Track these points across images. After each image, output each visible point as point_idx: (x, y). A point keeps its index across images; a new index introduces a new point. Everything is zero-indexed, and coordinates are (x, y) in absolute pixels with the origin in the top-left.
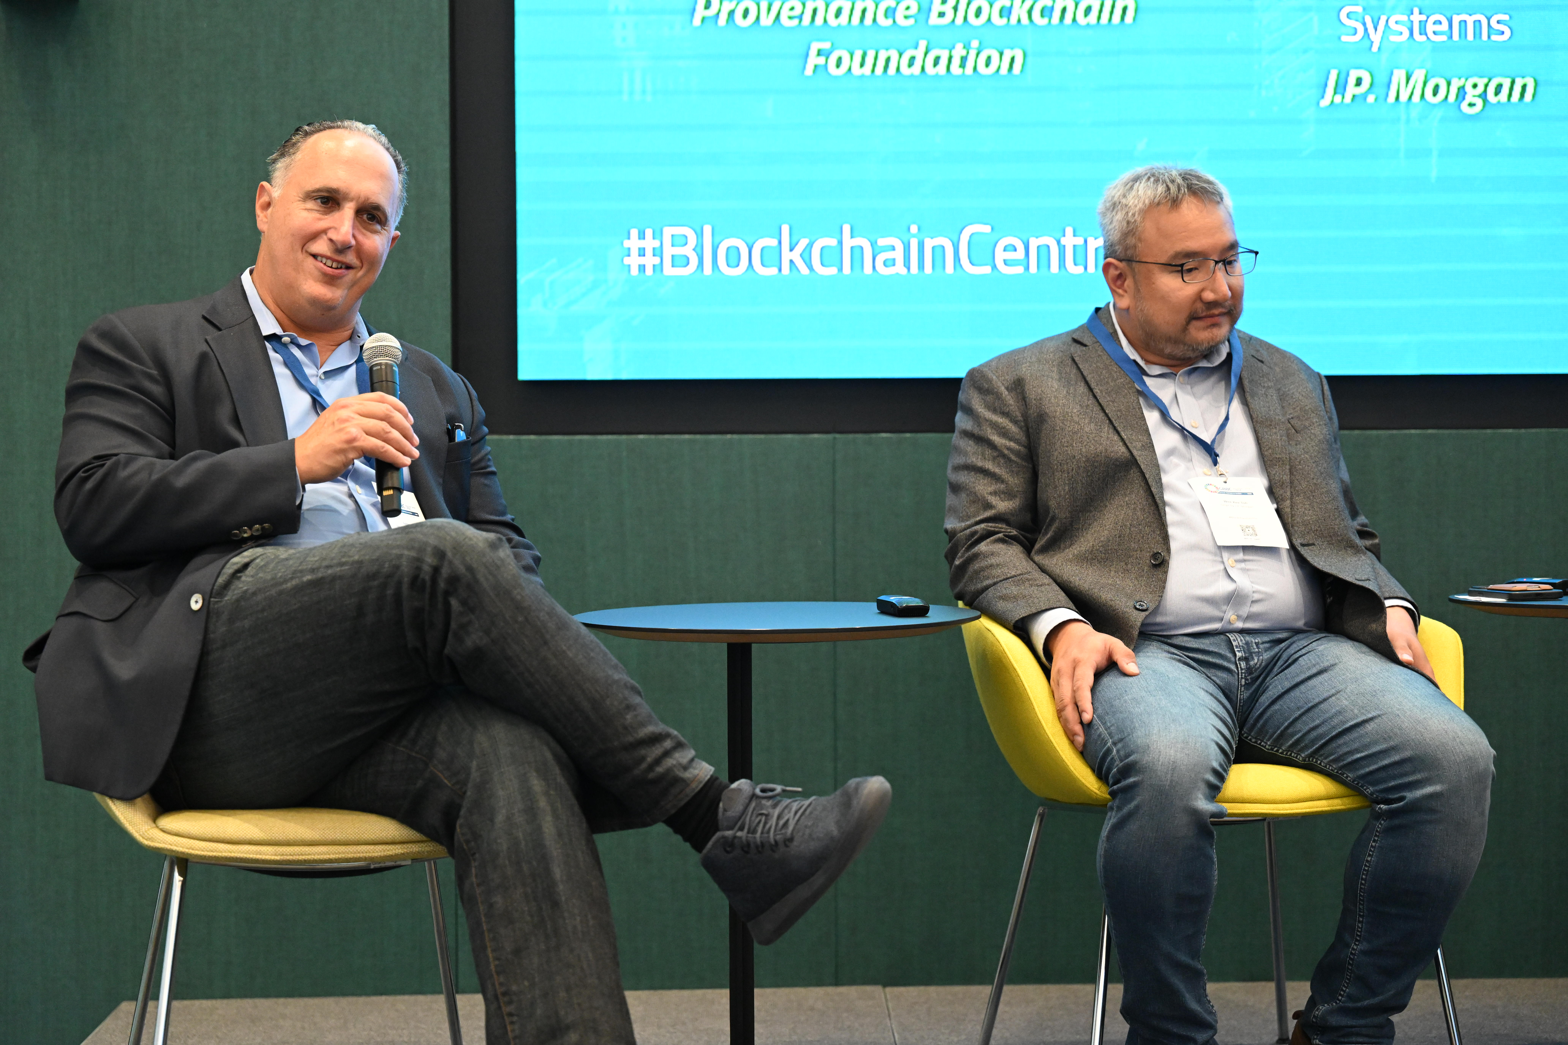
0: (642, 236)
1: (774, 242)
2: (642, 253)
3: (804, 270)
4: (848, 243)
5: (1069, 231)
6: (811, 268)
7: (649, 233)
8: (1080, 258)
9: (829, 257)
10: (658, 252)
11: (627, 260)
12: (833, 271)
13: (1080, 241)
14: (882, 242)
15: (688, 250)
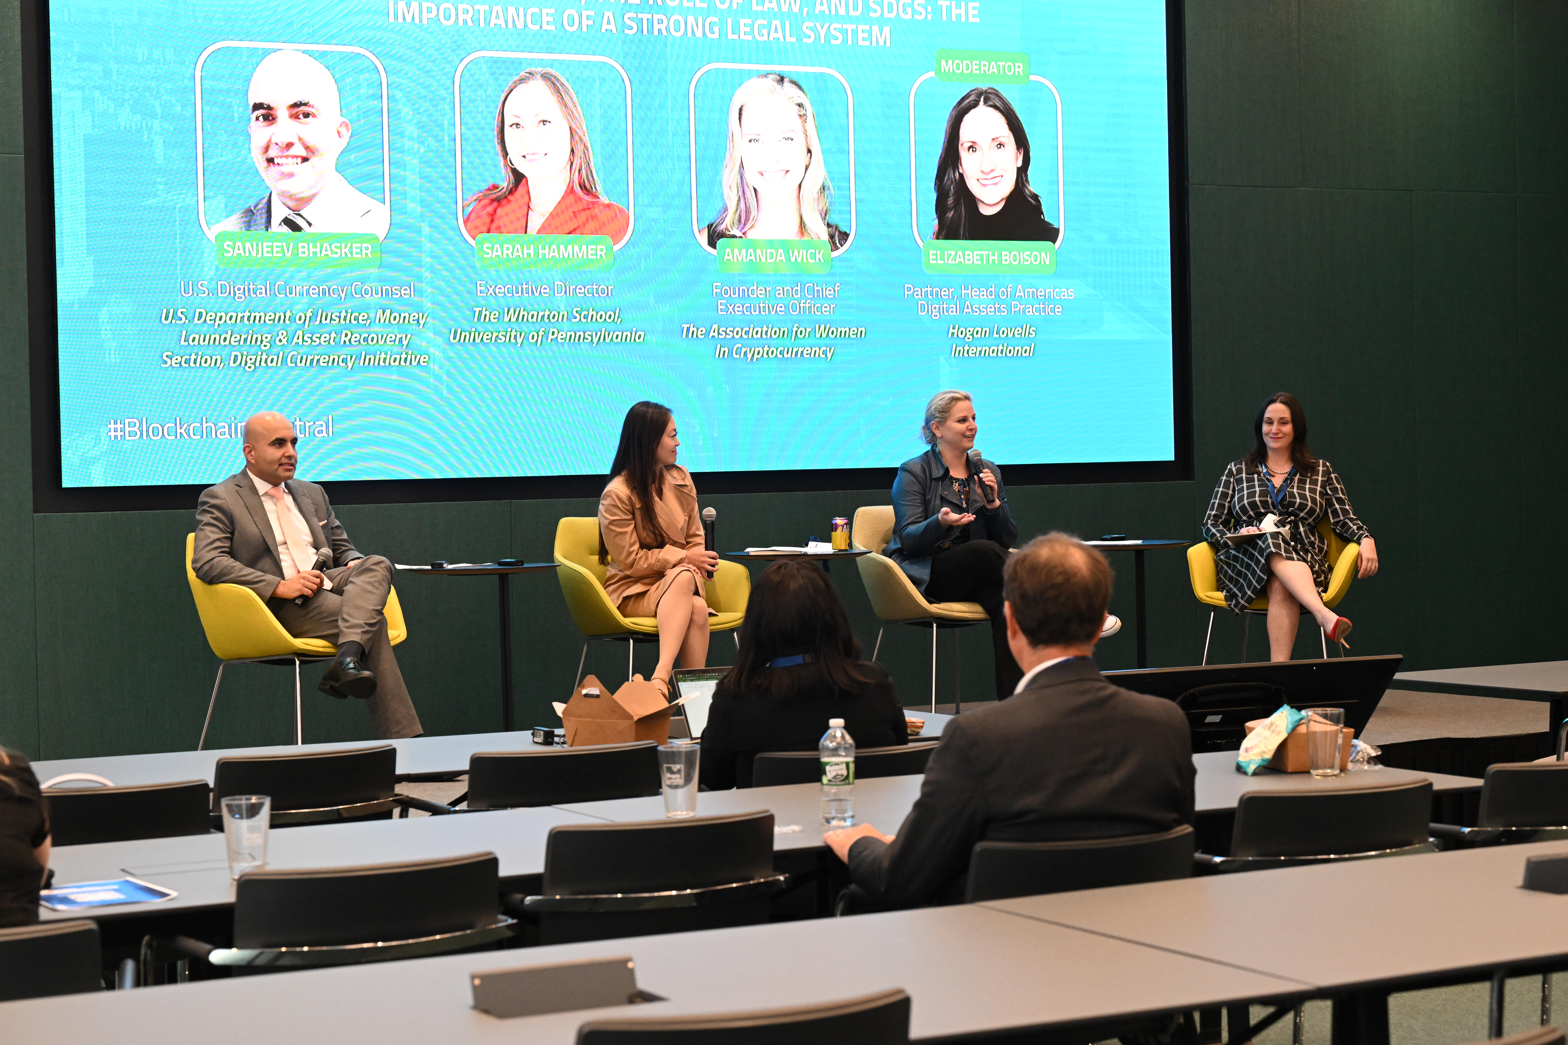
0: (116, 423)
1: (173, 425)
2: (116, 430)
3: (186, 437)
4: (205, 425)
6: (189, 436)
7: (119, 421)
8: (303, 431)
10: (123, 430)
11: (109, 434)
12: (199, 437)
13: (302, 423)
14: (219, 424)
15: (136, 429)
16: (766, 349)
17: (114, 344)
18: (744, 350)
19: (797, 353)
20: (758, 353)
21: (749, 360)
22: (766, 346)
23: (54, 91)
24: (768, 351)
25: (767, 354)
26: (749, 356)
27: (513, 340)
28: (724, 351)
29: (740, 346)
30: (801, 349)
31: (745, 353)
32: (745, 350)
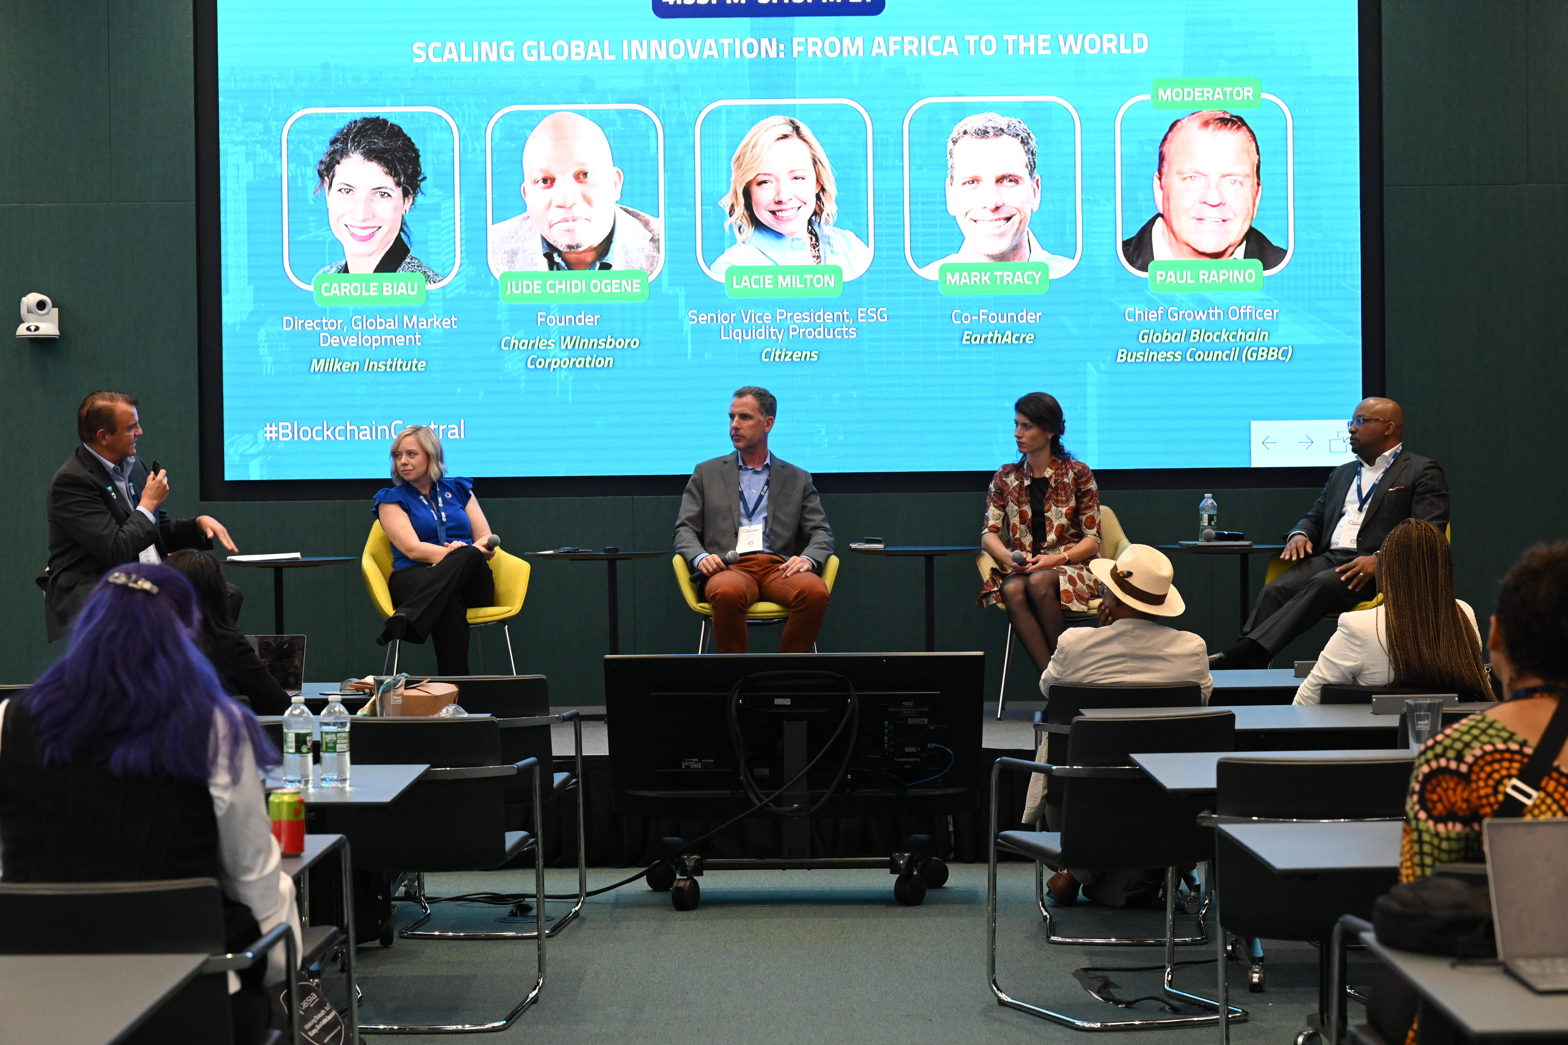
0: (271, 426)
1: (321, 428)
2: (271, 432)
3: (332, 438)
4: (349, 428)
5: (432, 423)
6: (335, 438)
7: (274, 424)
9: (343, 433)
10: (277, 432)
11: (265, 435)
12: (343, 438)
13: (436, 427)
14: (361, 427)
15: (288, 431)
17: (270, 359)
23: (222, 147)
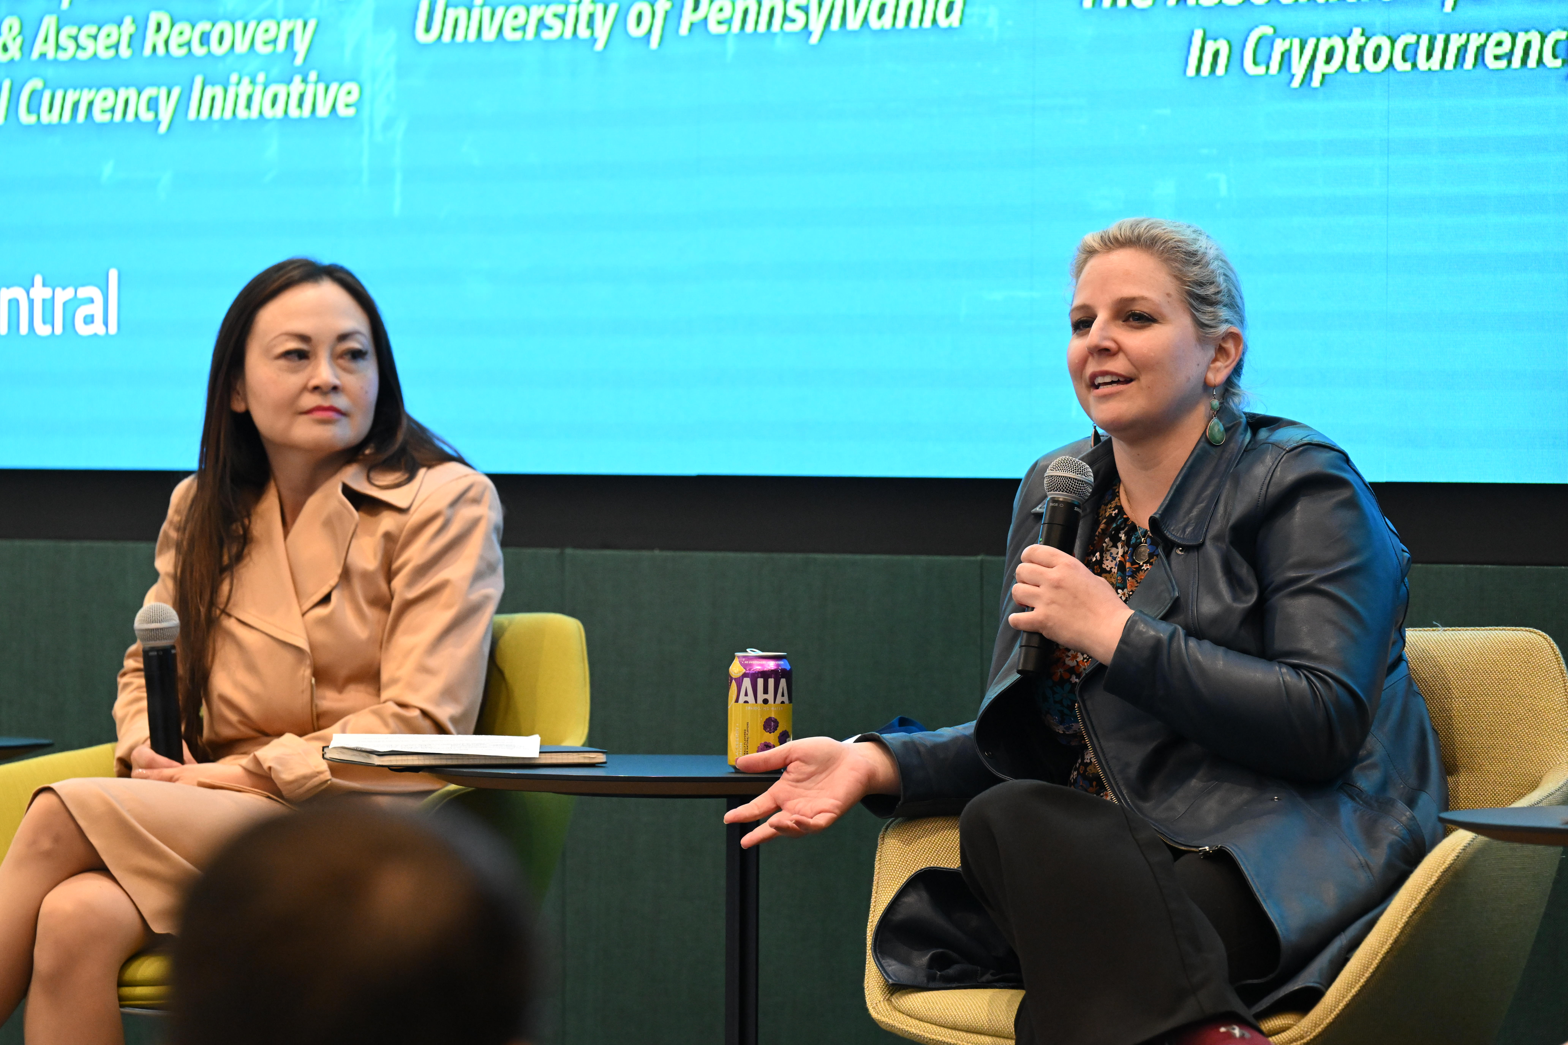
5: (38, 280)
16: (1356, 40)
18: (1280, 46)
19: (1462, 51)
20: (1329, 60)
21: (1296, 83)
22: (1357, 31)
24: (1361, 50)
25: (1360, 59)
26: (1299, 68)
27: (584, 32)
28: (1216, 54)
29: (1269, 31)
30: (1476, 40)
31: (1286, 56)
32: (1286, 45)
